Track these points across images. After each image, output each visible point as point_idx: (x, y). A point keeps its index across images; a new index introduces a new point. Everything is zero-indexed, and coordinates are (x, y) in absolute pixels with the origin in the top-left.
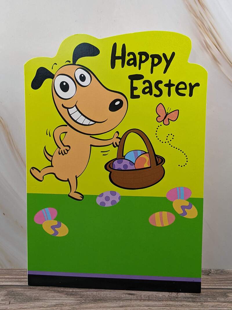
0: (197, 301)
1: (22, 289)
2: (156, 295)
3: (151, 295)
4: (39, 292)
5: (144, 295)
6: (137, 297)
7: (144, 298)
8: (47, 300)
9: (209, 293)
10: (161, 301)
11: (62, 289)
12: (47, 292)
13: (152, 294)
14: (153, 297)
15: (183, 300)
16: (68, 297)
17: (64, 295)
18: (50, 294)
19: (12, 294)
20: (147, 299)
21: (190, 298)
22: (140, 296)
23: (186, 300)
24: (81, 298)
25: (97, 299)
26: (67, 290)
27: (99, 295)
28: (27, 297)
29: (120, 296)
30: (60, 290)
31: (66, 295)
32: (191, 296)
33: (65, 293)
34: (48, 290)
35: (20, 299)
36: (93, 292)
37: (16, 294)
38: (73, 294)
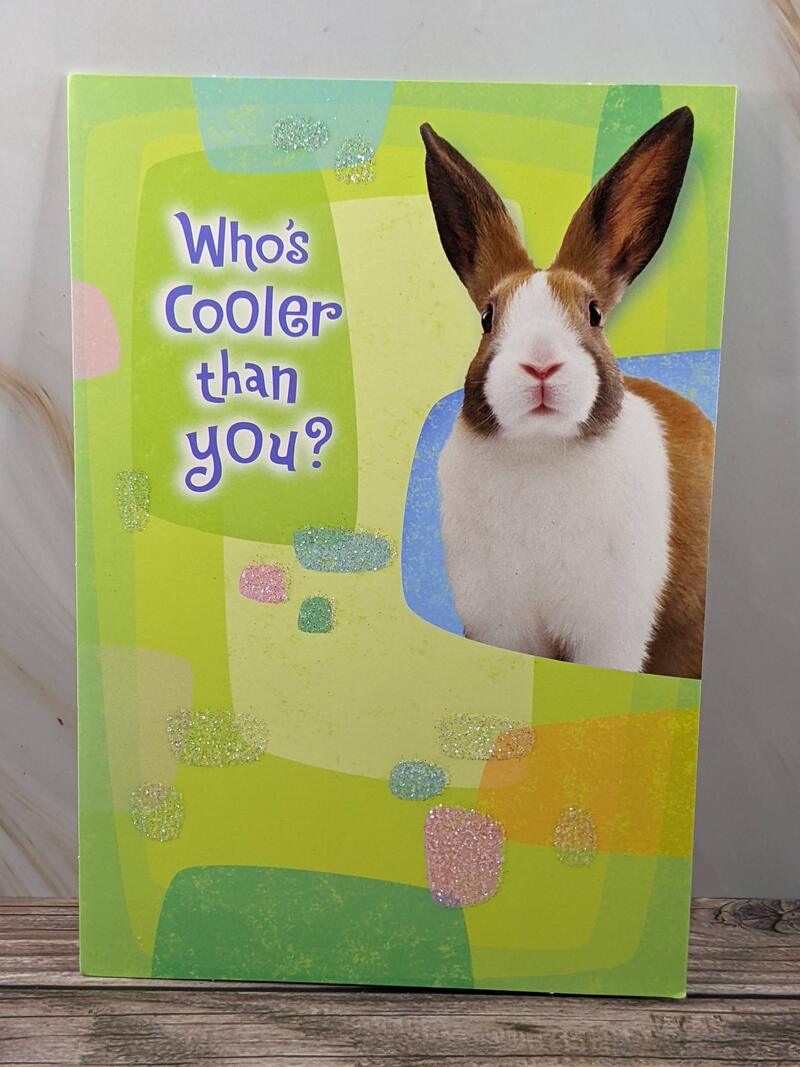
0: (754, 1057)
1: (147, 1005)
2: (610, 1034)
3: (592, 1030)
4: (204, 1019)
5: (569, 1034)
6: (546, 1042)
7: (573, 1048)
8: (239, 1061)
9: (789, 1017)
10: (633, 1061)
11: (283, 1006)
12: (232, 1016)
13: (594, 1027)
14: (600, 1039)
15: (705, 1053)
16: (311, 1045)
17: (293, 1034)
18: (244, 1030)
19: (114, 1030)
20: (582, 1050)
21: (730, 1043)
22: (557, 1037)
23: (713, 1053)
24: (355, 1045)
25: (410, 1052)
26: (302, 1008)
27: (414, 1031)
28: (168, 1043)
29: (486, 1037)
30: (277, 1010)
31: (302, 1035)
32: (730, 1036)
33: (295, 1023)
34: (236, 1007)
35: (145, 1053)
36: (390, 1020)
37: (128, 1031)
38: (324, 1030)
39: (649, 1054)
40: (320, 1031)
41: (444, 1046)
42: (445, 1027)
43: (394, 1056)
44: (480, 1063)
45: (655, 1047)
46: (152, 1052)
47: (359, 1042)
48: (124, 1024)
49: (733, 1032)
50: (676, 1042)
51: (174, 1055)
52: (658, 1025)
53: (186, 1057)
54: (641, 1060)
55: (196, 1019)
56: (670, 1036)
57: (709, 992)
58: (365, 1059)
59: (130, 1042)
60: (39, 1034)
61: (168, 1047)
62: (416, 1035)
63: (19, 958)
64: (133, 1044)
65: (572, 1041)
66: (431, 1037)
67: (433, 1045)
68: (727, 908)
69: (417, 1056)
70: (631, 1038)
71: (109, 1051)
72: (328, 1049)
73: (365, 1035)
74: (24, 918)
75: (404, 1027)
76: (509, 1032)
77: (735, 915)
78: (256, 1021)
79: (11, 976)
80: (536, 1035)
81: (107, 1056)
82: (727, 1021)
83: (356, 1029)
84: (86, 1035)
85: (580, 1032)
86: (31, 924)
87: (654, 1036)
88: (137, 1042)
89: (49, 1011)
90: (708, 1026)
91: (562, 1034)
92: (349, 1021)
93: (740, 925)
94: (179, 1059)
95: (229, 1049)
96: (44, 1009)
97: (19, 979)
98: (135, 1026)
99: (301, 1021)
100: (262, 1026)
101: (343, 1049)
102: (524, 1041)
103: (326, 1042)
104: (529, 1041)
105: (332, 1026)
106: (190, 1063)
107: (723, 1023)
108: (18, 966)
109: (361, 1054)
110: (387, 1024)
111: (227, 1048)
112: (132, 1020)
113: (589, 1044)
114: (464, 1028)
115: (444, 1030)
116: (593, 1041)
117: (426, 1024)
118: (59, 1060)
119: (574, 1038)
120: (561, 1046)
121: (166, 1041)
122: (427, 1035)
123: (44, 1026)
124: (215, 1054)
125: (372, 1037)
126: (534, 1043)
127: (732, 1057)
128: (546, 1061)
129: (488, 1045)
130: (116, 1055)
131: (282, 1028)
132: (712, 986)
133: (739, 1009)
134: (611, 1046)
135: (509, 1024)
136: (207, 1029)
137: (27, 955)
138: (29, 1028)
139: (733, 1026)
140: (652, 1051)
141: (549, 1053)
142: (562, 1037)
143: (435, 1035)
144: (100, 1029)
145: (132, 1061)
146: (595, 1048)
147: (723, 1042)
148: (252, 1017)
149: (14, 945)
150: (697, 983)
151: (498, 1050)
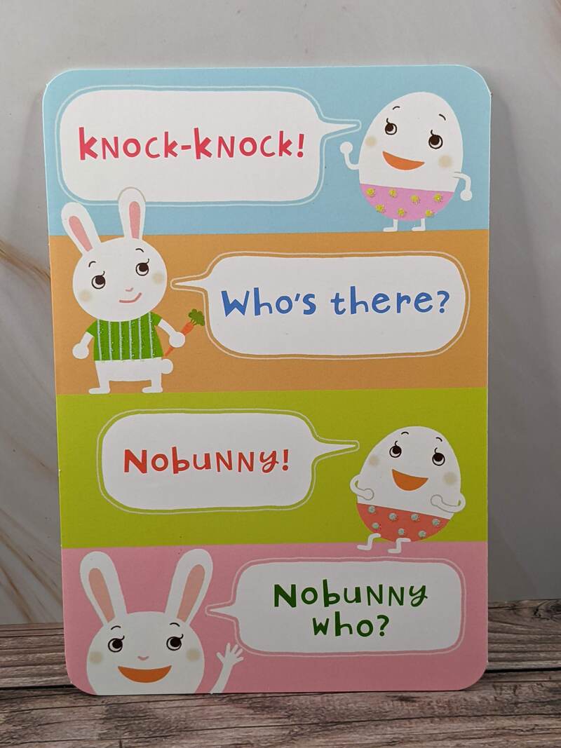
39: (493, 713)
40: (264, 708)
41: (351, 714)
42: (350, 701)
43: (315, 724)
44: (376, 726)
45: (497, 708)
46: (148, 729)
47: (292, 715)
48: (126, 709)
49: (551, 695)
50: (512, 704)
51: (163, 730)
52: (499, 692)
53: (171, 731)
54: (488, 717)
55: (177, 704)
56: (507, 699)
57: (533, 667)
58: (296, 726)
59: (132, 722)
60: (68, 720)
61: (159, 725)
62: (331, 708)
63: (51, 666)
64: (134, 724)
65: (440, 707)
66: (341, 709)
67: (343, 714)
68: (542, 607)
69: (331, 722)
70: (480, 702)
71: (117, 729)
72: (270, 720)
73: (295, 709)
74: (53, 637)
75: (322, 703)
76: (395, 702)
77: (548, 611)
78: (219, 703)
79: (45, 679)
80: (414, 704)
81: (116, 733)
82: (547, 688)
83: (289, 706)
84: (101, 719)
85: (445, 700)
86: (58, 642)
87: (496, 700)
88: (137, 722)
89: (74, 703)
90: (533, 691)
91: (432, 702)
92: (284, 700)
93: (552, 618)
94: (167, 732)
95: (201, 724)
96: (71, 702)
97: (52, 680)
98: (135, 710)
99: (250, 702)
100: (224, 706)
101: (280, 720)
102: (406, 708)
103: (269, 716)
104: (409, 708)
105: (272, 704)
106: (174, 735)
107: (543, 689)
108: (51, 672)
109: (293, 723)
110: (310, 701)
111: (200, 724)
112: (133, 707)
113: (451, 708)
114: (363, 701)
115: (350, 703)
116: (454, 705)
117: (338, 699)
118: (83, 738)
119: (440, 705)
120: (432, 711)
121: (157, 720)
122: (338, 708)
123: (71, 714)
124: (191, 728)
125: (300, 711)
126: (414, 710)
127: (551, 712)
128: (423, 722)
129: (381, 712)
130: (122, 732)
131: (237, 707)
132: (534, 663)
133: (554, 678)
134: (467, 709)
135: (395, 697)
136: (186, 711)
137: (56, 664)
138: (60, 716)
139: (551, 690)
140: (495, 710)
141: (423, 716)
142: (432, 704)
143: (344, 707)
144: (110, 714)
145: (134, 736)
146: (455, 711)
147: (543, 702)
148: (216, 701)
149: (47, 657)
150: (524, 661)
151: (388, 716)
